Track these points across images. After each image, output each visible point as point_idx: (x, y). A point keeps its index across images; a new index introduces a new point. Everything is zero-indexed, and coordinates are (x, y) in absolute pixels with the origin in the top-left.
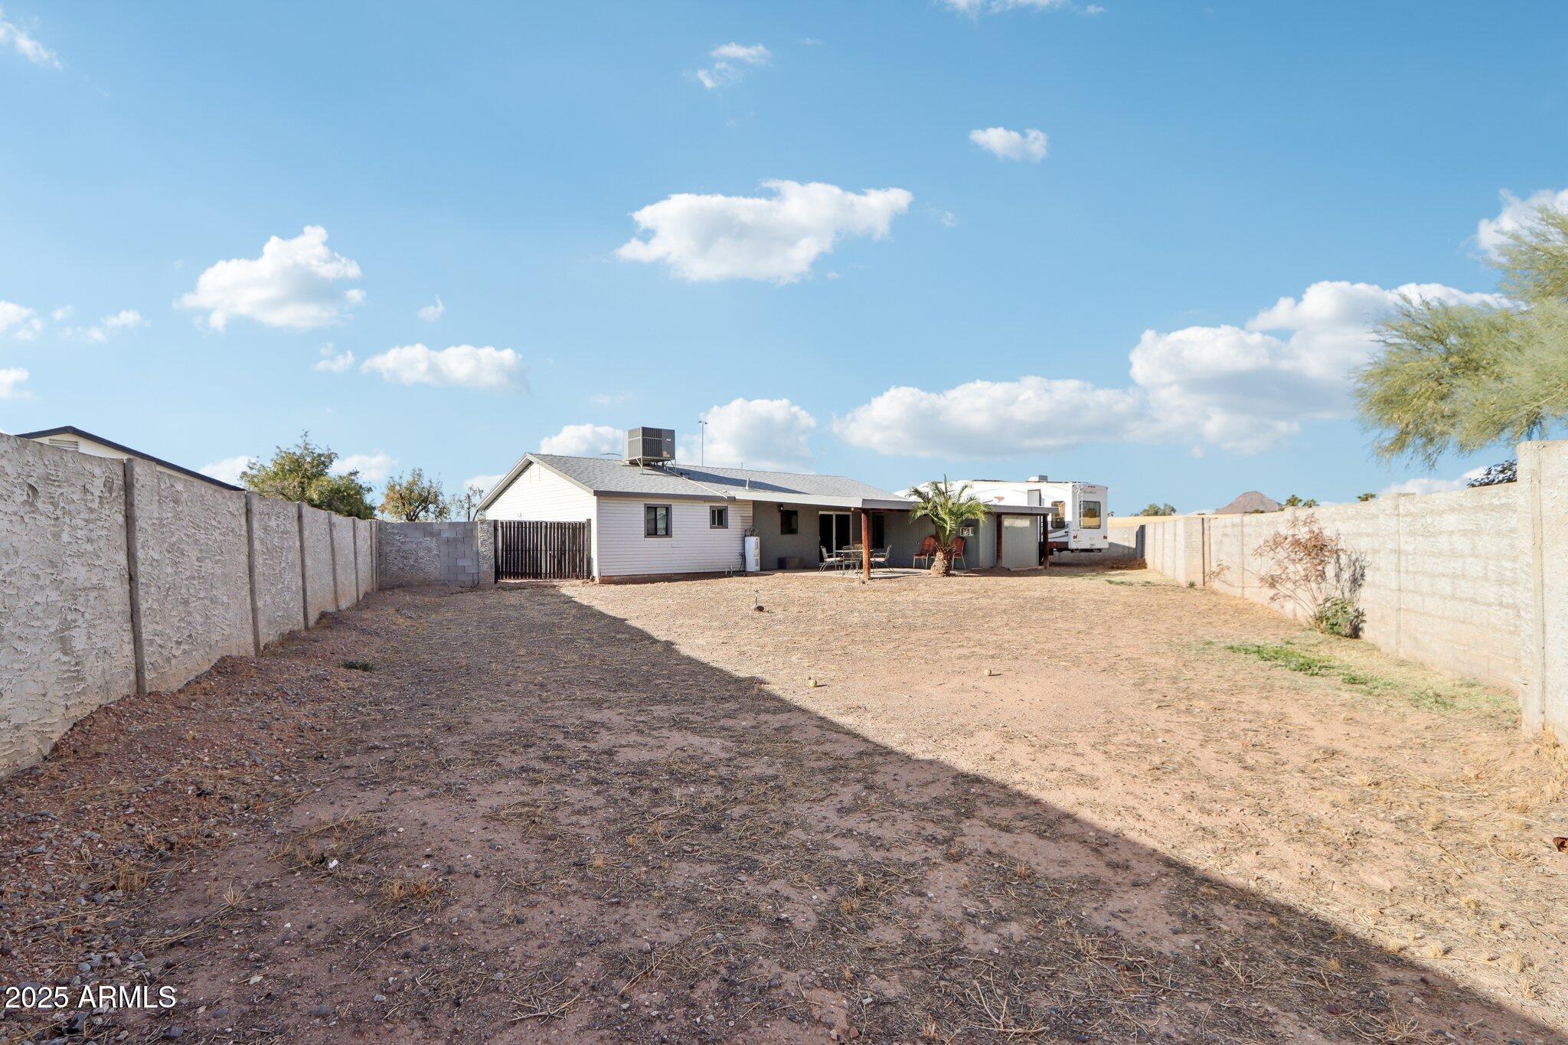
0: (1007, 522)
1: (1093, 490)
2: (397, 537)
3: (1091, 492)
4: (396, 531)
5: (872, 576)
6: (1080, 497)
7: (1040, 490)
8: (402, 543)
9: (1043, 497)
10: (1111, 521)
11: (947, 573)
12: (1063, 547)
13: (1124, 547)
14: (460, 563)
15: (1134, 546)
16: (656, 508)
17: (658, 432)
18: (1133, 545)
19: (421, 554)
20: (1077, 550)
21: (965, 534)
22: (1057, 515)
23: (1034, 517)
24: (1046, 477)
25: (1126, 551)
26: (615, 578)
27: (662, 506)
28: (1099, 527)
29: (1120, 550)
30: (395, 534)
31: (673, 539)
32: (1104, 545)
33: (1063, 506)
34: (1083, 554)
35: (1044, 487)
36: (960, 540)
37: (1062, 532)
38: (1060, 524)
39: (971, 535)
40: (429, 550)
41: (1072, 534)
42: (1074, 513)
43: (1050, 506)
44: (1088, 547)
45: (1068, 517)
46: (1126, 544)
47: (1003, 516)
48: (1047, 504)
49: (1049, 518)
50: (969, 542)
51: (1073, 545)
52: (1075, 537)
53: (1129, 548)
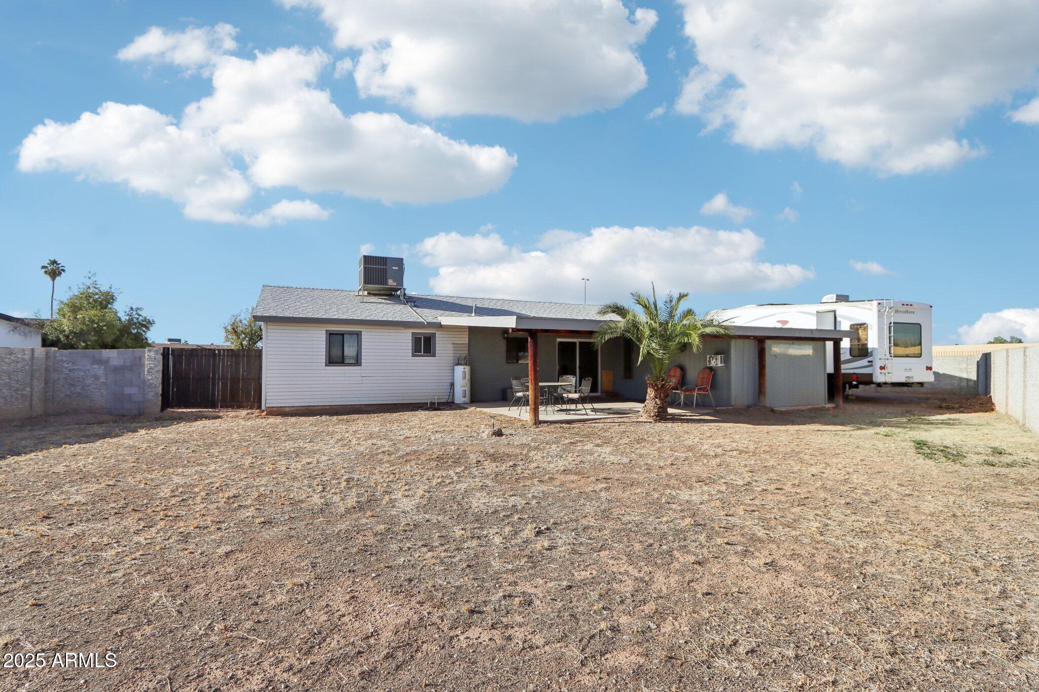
0: (775, 349)
1: (909, 308)
2: (66, 365)
3: (907, 312)
4: (64, 359)
5: (542, 417)
6: (889, 317)
7: (834, 312)
8: (70, 370)
9: (838, 319)
10: (936, 349)
11: (661, 416)
12: (867, 380)
13: (961, 379)
14: (127, 391)
15: (975, 378)
16: (343, 335)
17: (383, 261)
18: (973, 376)
19: (89, 381)
20: (885, 383)
21: (713, 363)
22: (859, 340)
23: (820, 343)
24: (848, 296)
25: (964, 384)
26: (287, 409)
27: (351, 333)
28: (920, 356)
29: (956, 383)
30: (64, 362)
31: (362, 367)
32: (929, 378)
33: (866, 329)
34: (898, 389)
35: (842, 309)
36: (707, 371)
37: (864, 362)
38: (861, 351)
39: (719, 365)
40: (96, 378)
41: (878, 364)
42: (880, 338)
43: (848, 329)
44: (903, 380)
45: (872, 342)
46: (964, 375)
47: (768, 342)
48: (845, 326)
49: (846, 343)
50: (719, 373)
51: (879, 377)
52: (882, 368)
53: (968, 380)
